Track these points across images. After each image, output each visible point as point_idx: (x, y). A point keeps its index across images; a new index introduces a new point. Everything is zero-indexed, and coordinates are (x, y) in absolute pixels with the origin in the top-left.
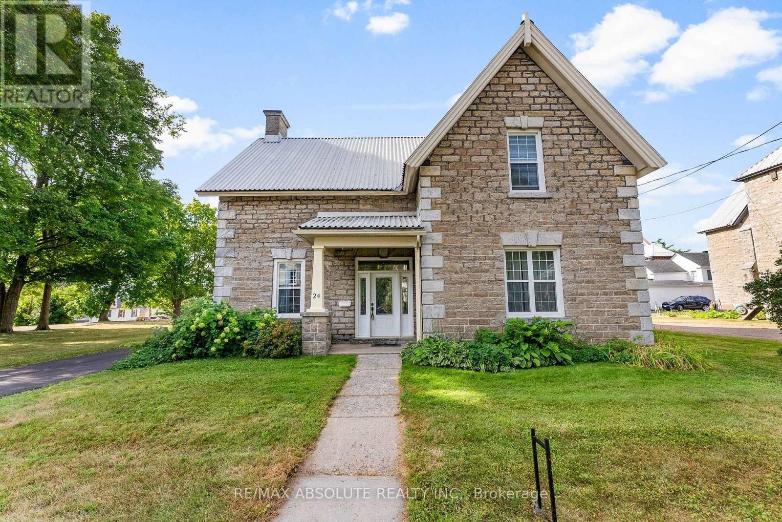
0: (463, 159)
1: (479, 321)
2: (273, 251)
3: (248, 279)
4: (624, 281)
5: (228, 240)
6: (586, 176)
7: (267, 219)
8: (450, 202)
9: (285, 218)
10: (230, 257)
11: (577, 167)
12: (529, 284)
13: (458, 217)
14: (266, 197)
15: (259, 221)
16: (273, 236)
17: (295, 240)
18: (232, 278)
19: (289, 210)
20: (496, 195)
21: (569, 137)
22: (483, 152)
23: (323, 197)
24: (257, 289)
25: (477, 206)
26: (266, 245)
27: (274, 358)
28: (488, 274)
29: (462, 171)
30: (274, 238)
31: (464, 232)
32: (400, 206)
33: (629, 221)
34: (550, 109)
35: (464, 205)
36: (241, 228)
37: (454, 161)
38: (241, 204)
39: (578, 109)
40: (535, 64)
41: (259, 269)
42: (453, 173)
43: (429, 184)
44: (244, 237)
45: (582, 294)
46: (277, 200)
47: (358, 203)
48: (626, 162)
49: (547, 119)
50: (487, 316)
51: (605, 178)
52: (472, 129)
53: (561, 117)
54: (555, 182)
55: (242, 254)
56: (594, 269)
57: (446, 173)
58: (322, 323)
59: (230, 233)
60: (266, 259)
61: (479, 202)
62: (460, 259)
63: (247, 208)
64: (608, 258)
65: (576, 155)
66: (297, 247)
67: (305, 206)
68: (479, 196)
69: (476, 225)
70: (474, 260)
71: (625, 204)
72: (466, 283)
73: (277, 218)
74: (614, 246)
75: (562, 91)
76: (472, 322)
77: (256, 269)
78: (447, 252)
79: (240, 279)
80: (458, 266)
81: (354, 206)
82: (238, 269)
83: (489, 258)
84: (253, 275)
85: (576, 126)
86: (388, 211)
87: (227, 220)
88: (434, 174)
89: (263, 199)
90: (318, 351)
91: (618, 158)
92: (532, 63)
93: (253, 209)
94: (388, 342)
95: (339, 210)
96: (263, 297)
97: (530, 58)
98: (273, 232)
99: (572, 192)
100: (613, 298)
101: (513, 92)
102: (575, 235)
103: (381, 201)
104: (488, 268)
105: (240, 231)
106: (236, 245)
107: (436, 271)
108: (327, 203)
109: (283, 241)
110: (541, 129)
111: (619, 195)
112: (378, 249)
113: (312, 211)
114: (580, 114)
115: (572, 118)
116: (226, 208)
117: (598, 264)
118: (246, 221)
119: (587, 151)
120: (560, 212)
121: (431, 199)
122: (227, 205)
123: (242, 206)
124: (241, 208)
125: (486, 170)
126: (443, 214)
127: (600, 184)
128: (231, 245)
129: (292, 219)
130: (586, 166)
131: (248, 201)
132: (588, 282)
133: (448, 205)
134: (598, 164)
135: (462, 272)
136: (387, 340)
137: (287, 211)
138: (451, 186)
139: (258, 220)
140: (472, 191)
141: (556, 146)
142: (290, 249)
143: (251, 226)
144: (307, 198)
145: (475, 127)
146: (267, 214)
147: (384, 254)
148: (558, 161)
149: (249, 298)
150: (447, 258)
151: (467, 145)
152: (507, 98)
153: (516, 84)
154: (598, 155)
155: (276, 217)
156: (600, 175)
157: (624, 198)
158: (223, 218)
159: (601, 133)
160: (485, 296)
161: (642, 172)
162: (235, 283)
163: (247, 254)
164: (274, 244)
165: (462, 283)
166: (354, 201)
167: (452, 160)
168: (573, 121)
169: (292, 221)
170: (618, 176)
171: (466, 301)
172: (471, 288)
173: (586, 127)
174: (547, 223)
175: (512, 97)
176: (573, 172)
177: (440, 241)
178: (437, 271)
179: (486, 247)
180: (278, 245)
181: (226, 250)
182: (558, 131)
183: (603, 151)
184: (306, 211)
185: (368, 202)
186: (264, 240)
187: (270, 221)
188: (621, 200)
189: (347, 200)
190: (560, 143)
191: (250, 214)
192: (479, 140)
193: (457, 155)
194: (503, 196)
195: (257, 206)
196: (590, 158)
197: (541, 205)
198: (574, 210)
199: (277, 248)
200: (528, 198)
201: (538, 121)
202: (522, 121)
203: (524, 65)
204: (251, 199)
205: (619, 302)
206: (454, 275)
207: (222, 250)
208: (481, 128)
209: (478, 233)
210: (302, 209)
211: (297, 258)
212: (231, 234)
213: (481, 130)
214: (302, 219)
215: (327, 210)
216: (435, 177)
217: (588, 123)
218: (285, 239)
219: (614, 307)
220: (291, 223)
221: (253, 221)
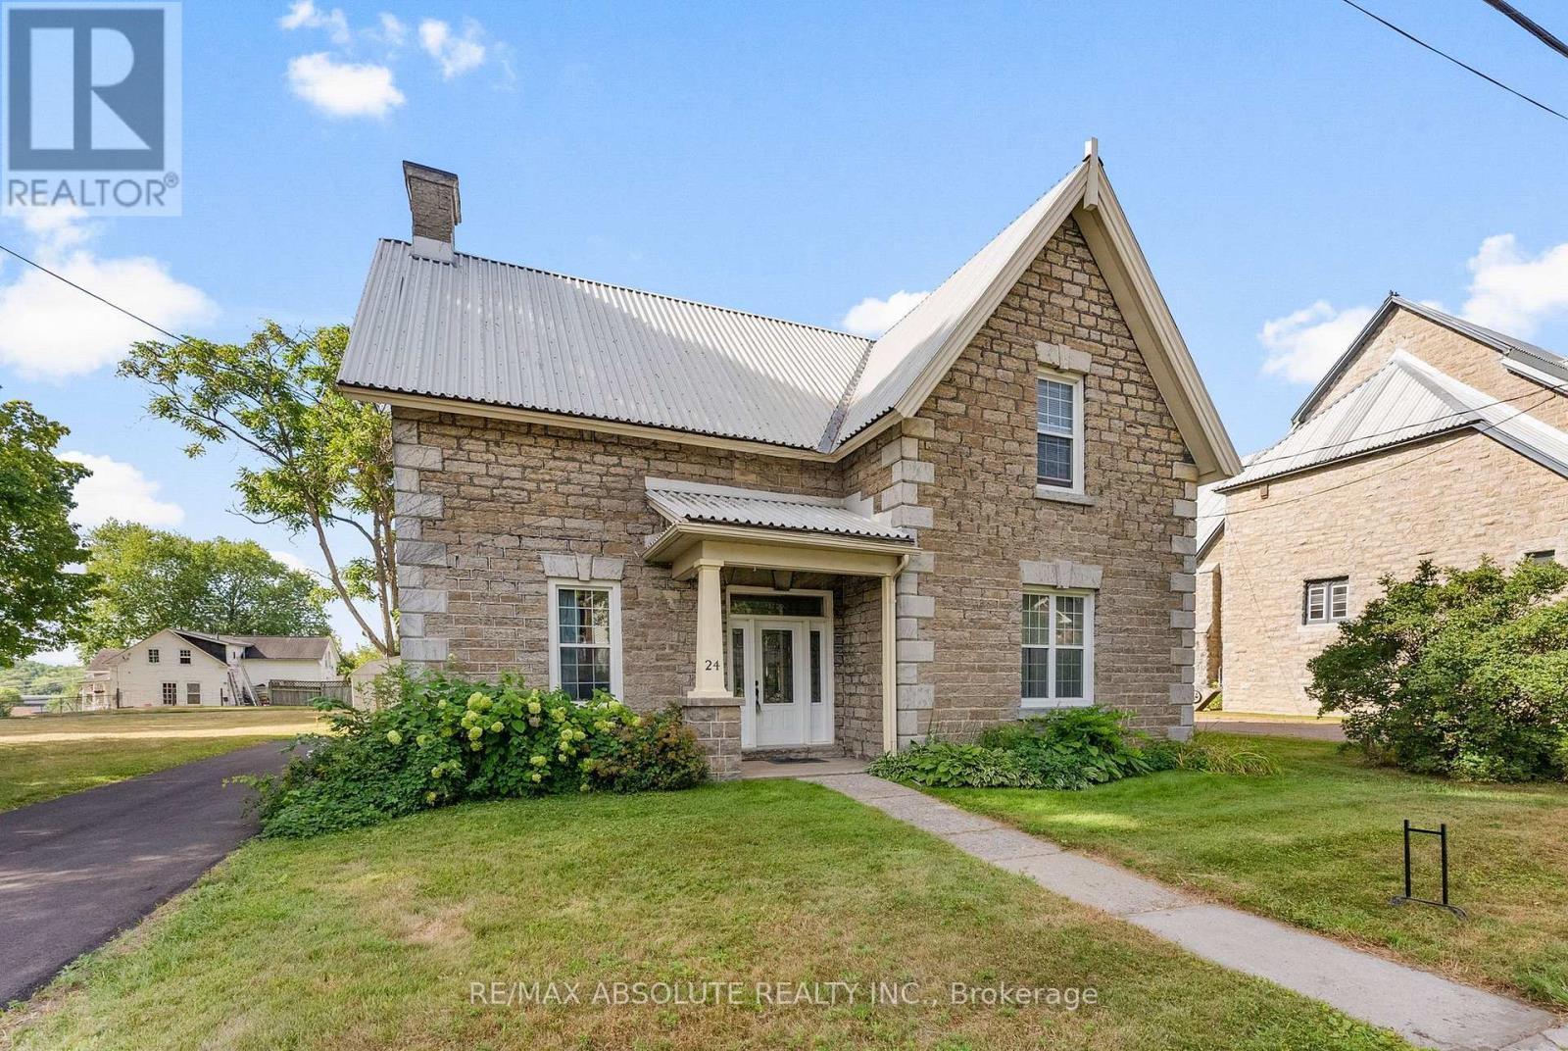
0: (971, 412)
1: (983, 713)
2: (546, 558)
3: (488, 622)
4: (1169, 651)
5: (426, 522)
6: (1138, 473)
7: (523, 479)
8: (948, 495)
9: (568, 482)
10: (437, 567)
11: (1128, 457)
12: (1050, 652)
13: (959, 524)
14: (519, 424)
15: (505, 483)
16: (544, 523)
17: (597, 536)
18: (447, 618)
19: (577, 465)
20: (1018, 491)
21: (1121, 400)
22: (1002, 403)
23: (655, 443)
24: (512, 645)
25: (989, 508)
26: (527, 542)
27: (670, 788)
28: (999, 633)
29: (969, 437)
30: (546, 528)
31: (967, 553)
32: (814, 483)
33: (1183, 555)
34: (1100, 342)
35: (971, 504)
36: (458, 495)
37: (957, 414)
38: (454, 432)
39: (1138, 351)
40: (1085, 246)
41: (513, 599)
42: (953, 437)
43: (914, 454)
44: (467, 519)
45: (1119, 670)
46: (547, 436)
47: (731, 467)
48: (1188, 458)
49: (1096, 358)
50: (996, 705)
51: (1161, 481)
52: (986, 354)
53: (1114, 359)
54: (1097, 479)
55: (467, 561)
56: (1136, 631)
57: (942, 435)
58: (731, 719)
59: (431, 504)
60: (531, 576)
61: (991, 500)
62: (959, 604)
63: (470, 445)
64: (1154, 614)
65: (1129, 434)
66: (600, 554)
67: (615, 460)
68: (994, 489)
69: (985, 543)
70: (981, 607)
71: (1180, 529)
72: (967, 647)
73: (551, 481)
74: (1162, 596)
75: (1119, 311)
76: (975, 715)
77: (507, 599)
78: (940, 590)
79: (467, 621)
80: (956, 615)
81: (723, 473)
82: (461, 597)
83: (1002, 605)
84: (500, 614)
85: (1132, 382)
86: (790, 492)
87: (420, 470)
88: (925, 435)
89: (512, 428)
90: (727, 773)
91: (1178, 449)
92: (1081, 242)
93: (488, 451)
94: (792, 756)
95: (690, 477)
96: (529, 664)
97: (1080, 232)
98: (543, 513)
99: (1119, 499)
100: (1153, 677)
101: (1051, 292)
102: (1118, 573)
103: (776, 468)
104: (999, 621)
105: (457, 502)
106: (451, 537)
107: (922, 624)
108: (665, 459)
109: (568, 538)
110: (1085, 376)
111: (1177, 513)
112: (773, 572)
113: (633, 472)
114: (1140, 360)
115: (1129, 365)
116: (415, 439)
117: (1142, 623)
118: (471, 479)
119: (1142, 430)
120: (1102, 532)
121: (919, 484)
122: (415, 432)
123: (458, 438)
124: (454, 443)
125: (1004, 441)
126: (936, 515)
127: (1155, 490)
128: (437, 536)
129: (586, 486)
130: (1140, 458)
131: (473, 428)
132: (1128, 651)
133: (945, 499)
134: (1155, 455)
135: (962, 626)
136: (790, 751)
137: (571, 465)
138: (950, 462)
139: (502, 479)
140: (981, 478)
141: (1104, 413)
142: (587, 558)
143: (486, 493)
144: (619, 441)
145: (992, 350)
146: (525, 468)
147: (785, 581)
148: (1106, 442)
149: (494, 666)
150: (940, 601)
151: (978, 384)
152: (1042, 304)
153: (1056, 278)
154: (1155, 439)
155: (547, 477)
156: (1155, 475)
157: (1182, 519)
158: (406, 463)
159: (1163, 402)
160: (992, 670)
161: (1206, 478)
162: (457, 631)
163: (480, 561)
164: (548, 543)
165: (960, 647)
166: (723, 461)
167: (954, 412)
168: (1129, 370)
169: (586, 490)
170: (1177, 479)
171: (965, 679)
172: (974, 656)
173: (1144, 386)
174: (1084, 550)
175: (1049, 303)
176: (1123, 465)
177: (930, 569)
178: (925, 623)
179: (998, 583)
180: (556, 544)
181: (425, 547)
182: (1108, 385)
183: (1162, 434)
184: (619, 470)
185: (751, 468)
186: (520, 532)
187: (532, 486)
188: (1176, 520)
189: (708, 456)
190: (1109, 408)
191: (478, 461)
192: (996, 379)
193: (962, 401)
194: (1028, 494)
195: (497, 444)
196: (1145, 443)
197: (1079, 518)
198: (1119, 530)
199: (555, 551)
200: (1060, 502)
201: (1082, 361)
202: (1062, 354)
203: (1070, 242)
204: (480, 424)
205: (1160, 684)
206: (951, 633)
207: (414, 546)
208: (1000, 354)
209: (988, 558)
210: (608, 466)
211: (604, 580)
212: (433, 507)
213: (1000, 359)
214: (609, 490)
215: (667, 475)
216: (926, 440)
217: (1149, 379)
218: (575, 533)
219: (1154, 690)
220: (586, 495)
221: (490, 482)
